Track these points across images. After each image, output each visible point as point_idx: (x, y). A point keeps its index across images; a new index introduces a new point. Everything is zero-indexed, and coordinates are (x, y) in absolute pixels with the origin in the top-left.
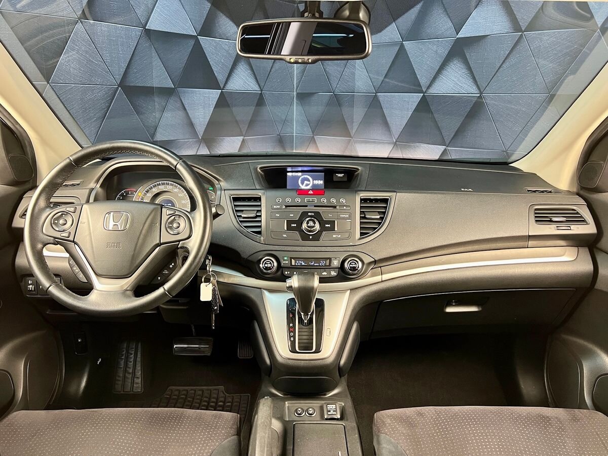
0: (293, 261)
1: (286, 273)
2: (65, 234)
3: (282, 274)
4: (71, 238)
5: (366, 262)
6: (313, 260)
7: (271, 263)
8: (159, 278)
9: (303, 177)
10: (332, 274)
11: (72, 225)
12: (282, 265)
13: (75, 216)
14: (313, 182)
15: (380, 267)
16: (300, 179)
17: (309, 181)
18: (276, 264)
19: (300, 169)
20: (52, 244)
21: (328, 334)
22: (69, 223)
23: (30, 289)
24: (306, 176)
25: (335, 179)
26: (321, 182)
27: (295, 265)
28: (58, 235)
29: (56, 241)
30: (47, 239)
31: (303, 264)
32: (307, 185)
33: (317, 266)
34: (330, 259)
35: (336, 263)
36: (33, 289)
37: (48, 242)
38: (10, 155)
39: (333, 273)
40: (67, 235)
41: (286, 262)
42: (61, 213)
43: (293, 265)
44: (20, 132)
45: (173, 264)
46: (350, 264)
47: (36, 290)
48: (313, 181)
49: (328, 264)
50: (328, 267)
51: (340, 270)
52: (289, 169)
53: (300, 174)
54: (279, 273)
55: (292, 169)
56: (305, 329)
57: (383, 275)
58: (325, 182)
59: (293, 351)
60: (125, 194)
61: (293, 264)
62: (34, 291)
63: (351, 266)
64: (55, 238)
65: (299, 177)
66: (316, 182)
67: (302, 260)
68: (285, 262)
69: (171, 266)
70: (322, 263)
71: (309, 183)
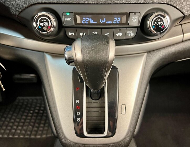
0: (78, 18)
1: (70, 34)
3: (66, 34)
5: (174, 17)
6: (104, 16)
7: (47, 21)
10: (129, 35)
12: (64, 23)
15: (181, 25)
18: (54, 22)
21: (123, 112)
27: (81, 24)
31: (92, 22)
33: (109, 24)
34: (128, 15)
35: (135, 20)
39: (131, 34)
41: (70, 19)
43: (79, 24)
46: (155, 21)
49: (124, 21)
50: (125, 26)
51: (139, 29)
54: (62, 34)
56: (95, 104)
57: (185, 35)
59: (80, 134)
61: (79, 21)
63: (155, 24)
67: (90, 16)
68: (67, 20)
70: (117, 20)
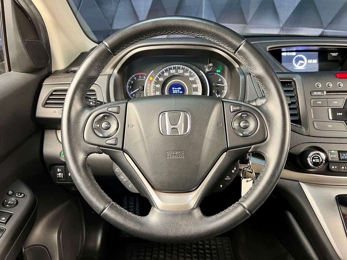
1: (333, 167)
2: (111, 141)
4: (119, 145)
7: (319, 158)
8: (221, 186)
9: (297, 56)
11: (117, 129)
12: (330, 159)
13: (120, 117)
14: (307, 62)
16: (295, 58)
17: (303, 60)
19: (294, 49)
20: (97, 153)
22: (114, 127)
23: (60, 177)
24: (300, 56)
25: (329, 58)
26: (315, 61)
28: (102, 142)
29: (101, 149)
30: (91, 148)
32: (301, 64)
36: (62, 177)
37: (92, 151)
38: (26, 40)
40: (114, 142)
42: (102, 115)
44: (34, 15)
45: (235, 169)
47: (65, 177)
48: (307, 60)
52: (283, 49)
53: (294, 54)
54: (324, 167)
55: (287, 49)
58: (320, 61)
60: (135, 78)
62: (64, 178)
64: (100, 146)
65: (294, 56)
66: (310, 61)
69: (233, 171)
71: (302, 62)
